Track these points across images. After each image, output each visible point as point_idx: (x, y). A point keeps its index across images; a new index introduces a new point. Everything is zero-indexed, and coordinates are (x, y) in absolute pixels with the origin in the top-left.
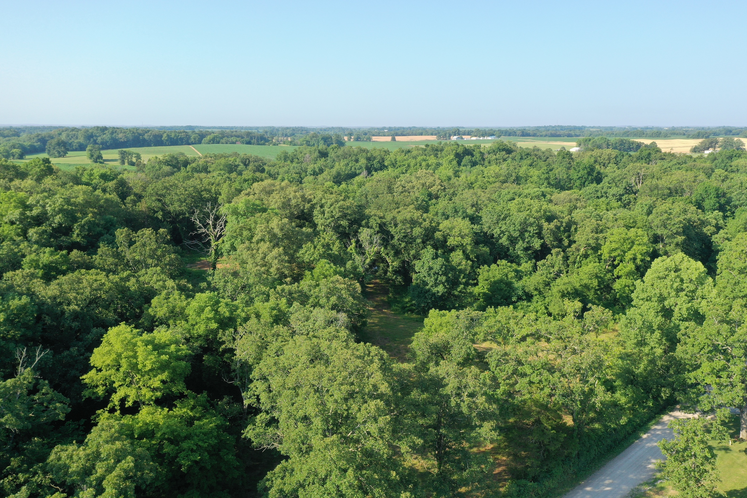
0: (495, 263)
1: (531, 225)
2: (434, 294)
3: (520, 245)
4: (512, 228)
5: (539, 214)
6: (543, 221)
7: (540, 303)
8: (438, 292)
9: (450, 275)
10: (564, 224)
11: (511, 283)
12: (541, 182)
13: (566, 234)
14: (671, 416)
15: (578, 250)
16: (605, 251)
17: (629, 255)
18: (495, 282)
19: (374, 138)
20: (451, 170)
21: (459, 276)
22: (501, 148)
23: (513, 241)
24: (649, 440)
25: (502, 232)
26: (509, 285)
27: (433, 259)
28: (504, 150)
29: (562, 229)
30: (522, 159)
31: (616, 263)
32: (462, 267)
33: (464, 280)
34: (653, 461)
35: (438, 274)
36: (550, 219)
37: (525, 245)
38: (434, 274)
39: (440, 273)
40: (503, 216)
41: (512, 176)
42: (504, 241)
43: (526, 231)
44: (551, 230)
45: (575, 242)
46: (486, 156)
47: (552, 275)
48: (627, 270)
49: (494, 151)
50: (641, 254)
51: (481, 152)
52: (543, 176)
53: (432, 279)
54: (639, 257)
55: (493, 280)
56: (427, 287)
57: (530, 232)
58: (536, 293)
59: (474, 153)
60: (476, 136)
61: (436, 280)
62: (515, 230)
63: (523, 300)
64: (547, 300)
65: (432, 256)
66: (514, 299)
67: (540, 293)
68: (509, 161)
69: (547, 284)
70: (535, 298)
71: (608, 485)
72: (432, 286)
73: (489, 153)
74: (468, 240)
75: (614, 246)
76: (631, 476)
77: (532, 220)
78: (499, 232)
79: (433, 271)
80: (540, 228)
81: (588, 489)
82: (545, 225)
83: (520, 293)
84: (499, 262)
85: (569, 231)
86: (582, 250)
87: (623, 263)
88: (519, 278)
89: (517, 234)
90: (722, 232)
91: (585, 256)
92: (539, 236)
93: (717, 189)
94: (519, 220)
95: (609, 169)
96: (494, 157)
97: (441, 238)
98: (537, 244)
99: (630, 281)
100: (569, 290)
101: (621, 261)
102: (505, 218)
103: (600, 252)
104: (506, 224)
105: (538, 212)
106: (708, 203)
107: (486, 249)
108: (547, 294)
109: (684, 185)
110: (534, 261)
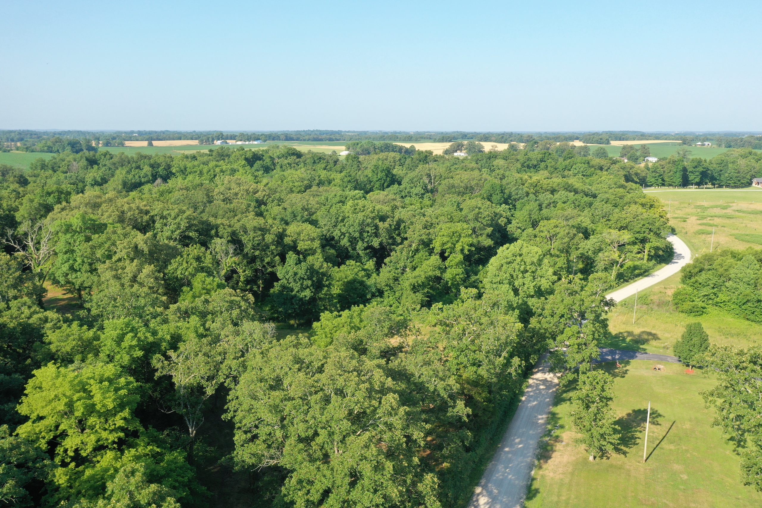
0: (345, 264)
1: (368, 225)
2: (302, 298)
3: (360, 245)
4: (351, 230)
5: (373, 215)
6: (377, 221)
7: (391, 298)
8: (306, 296)
9: (314, 279)
10: (395, 223)
11: (363, 281)
12: (345, 185)
13: (397, 232)
14: (533, 379)
15: (411, 246)
16: (437, 245)
17: (458, 247)
18: (348, 282)
19: (127, 143)
21: (323, 279)
22: (290, 152)
23: (353, 241)
24: (528, 401)
25: (343, 234)
26: (362, 283)
27: (296, 264)
28: (293, 154)
29: (393, 227)
30: (314, 162)
31: (446, 255)
32: (324, 270)
33: (327, 283)
34: (540, 417)
35: (303, 278)
36: (383, 219)
37: (365, 245)
38: (300, 280)
39: (306, 277)
40: (340, 218)
41: (315, 180)
42: (345, 242)
43: (365, 231)
44: (386, 229)
45: (406, 239)
46: (276, 160)
47: (399, 270)
48: (457, 260)
49: (283, 156)
50: (468, 245)
51: (271, 157)
52: (346, 179)
53: (298, 284)
54: (467, 247)
55: (346, 280)
56: (294, 293)
57: (368, 232)
58: (387, 288)
59: (264, 158)
60: (241, 141)
61: (302, 284)
62: (354, 231)
63: (377, 296)
64: (397, 294)
65: (295, 262)
66: (369, 296)
67: (391, 288)
68: (302, 165)
69: (396, 279)
70: (386, 294)
71: (520, 443)
72: (298, 292)
73: (279, 158)
74: (317, 244)
75: (445, 239)
76: (531, 432)
77: (369, 220)
78: (339, 234)
79: (298, 276)
80: (377, 227)
81: (507, 449)
82: (381, 225)
83: (374, 290)
84: (347, 263)
85: (398, 229)
86: (414, 245)
87: (453, 255)
88: (369, 276)
89: (357, 235)
90: (513, 222)
91: (417, 250)
92: (376, 235)
93: (501, 186)
94: (357, 221)
95: (397, 171)
96: (286, 161)
97: (292, 244)
98: (376, 243)
99: (460, 270)
100: (420, 282)
101: (451, 253)
102: (343, 221)
103: (431, 246)
104: (344, 225)
105: (372, 212)
106: (495, 198)
107: (332, 251)
108: (397, 288)
109: (473, 183)
110: (375, 259)
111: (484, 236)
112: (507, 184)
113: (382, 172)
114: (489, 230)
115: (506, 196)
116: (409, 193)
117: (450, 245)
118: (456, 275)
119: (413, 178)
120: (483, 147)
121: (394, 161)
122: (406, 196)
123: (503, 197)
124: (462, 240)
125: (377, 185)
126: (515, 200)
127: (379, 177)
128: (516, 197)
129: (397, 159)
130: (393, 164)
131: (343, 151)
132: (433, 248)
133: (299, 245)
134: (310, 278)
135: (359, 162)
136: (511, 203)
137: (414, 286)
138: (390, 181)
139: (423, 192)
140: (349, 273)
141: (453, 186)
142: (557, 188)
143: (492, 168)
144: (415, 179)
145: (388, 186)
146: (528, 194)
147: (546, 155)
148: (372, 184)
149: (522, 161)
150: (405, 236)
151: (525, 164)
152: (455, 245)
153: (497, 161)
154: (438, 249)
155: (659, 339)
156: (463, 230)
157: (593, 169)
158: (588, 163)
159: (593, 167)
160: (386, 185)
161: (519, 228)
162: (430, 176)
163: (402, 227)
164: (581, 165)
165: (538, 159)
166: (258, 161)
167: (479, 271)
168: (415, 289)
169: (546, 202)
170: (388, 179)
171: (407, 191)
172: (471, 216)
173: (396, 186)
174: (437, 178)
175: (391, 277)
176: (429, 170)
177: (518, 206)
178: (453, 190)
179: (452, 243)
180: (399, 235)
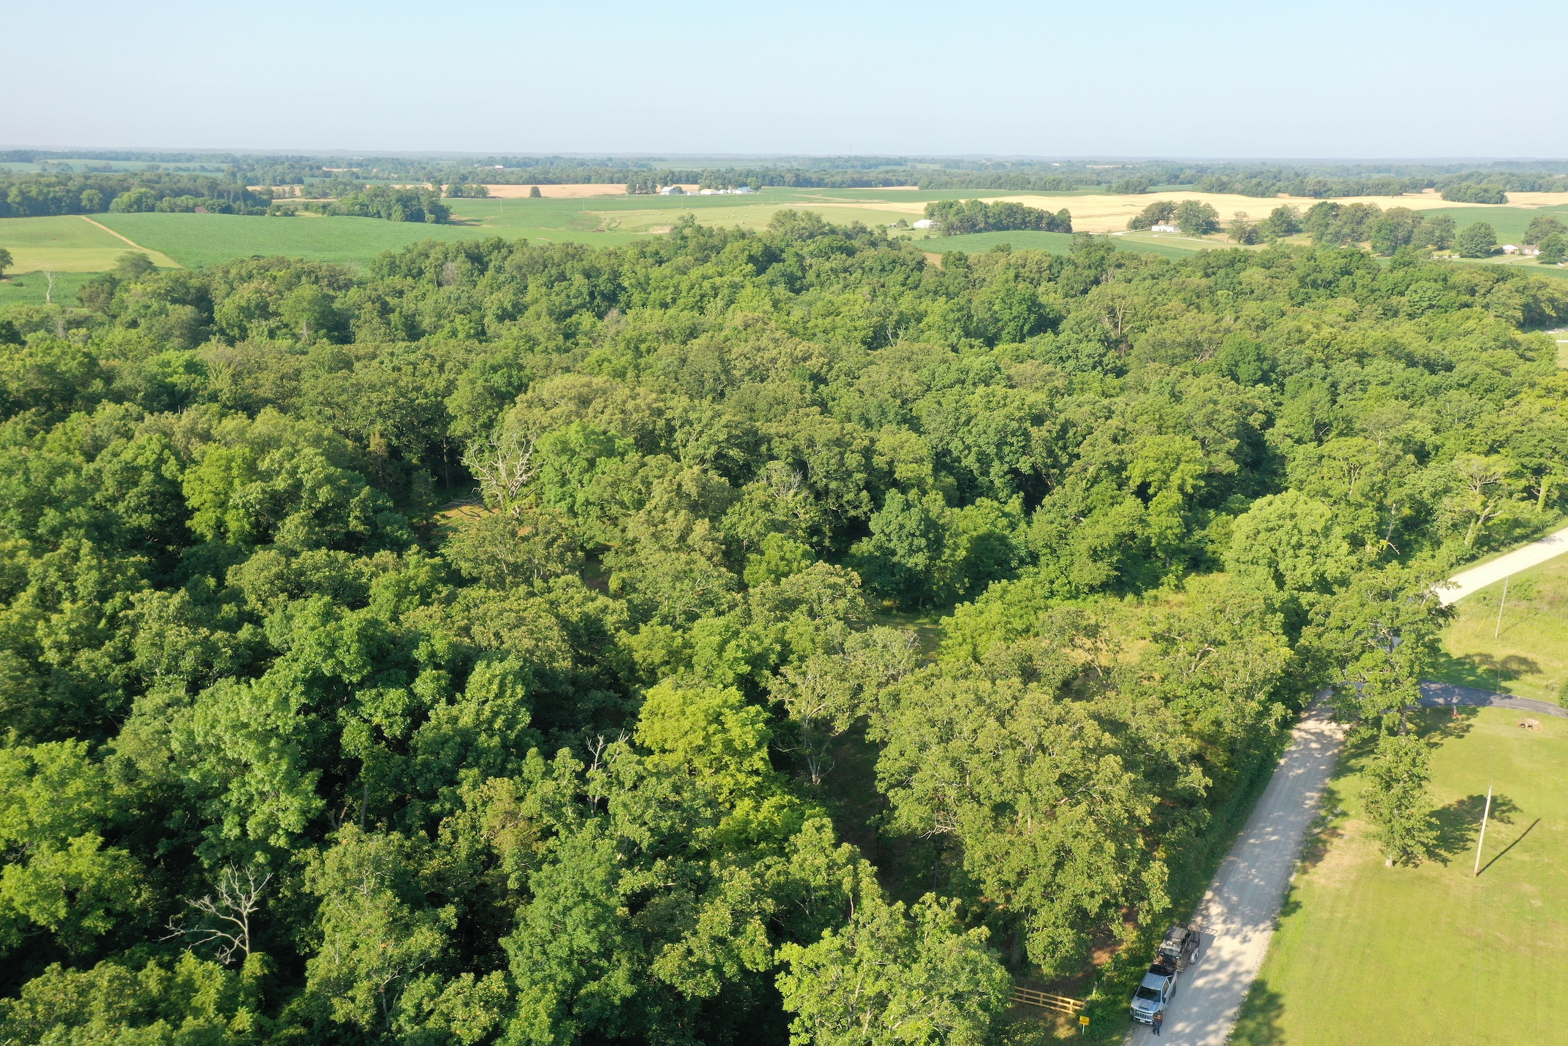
0: (973, 503)
1: (1012, 433)
2: (909, 569)
3: (996, 470)
4: (982, 441)
5: (1022, 414)
6: (1028, 424)
7: (1051, 567)
8: (916, 565)
9: (930, 536)
10: (1058, 427)
11: (1005, 537)
12: (949, 326)
13: (1060, 444)
14: (1299, 730)
15: (1085, 470)
16: (1135, 474)
17: (1175, 479)
18: (979, 538)
21: (944, 535)
23: (984, 460)
24: (1291, 768)
25: (968, 447)
26: (1003, 539)
27: (903, 510)
29: (1055, 434)
31: (1151, 491)
32: (946, 520)
33: (950, 542)
34: (1308, 794)
35: (913, 535)
36: (1038, 420)
37: (1006, 467)
38: (908, 537)
39: (917, 533)
40: (963, 419)
42: (970, 462)
43: (1006, 443)
44: (1044, 439)
45: (1078, 457)
47: (1068, 520)
48: (1170, 503)
50: (1192, 477)
52: (951, 316)
53: (905, 544)
54: (1190, 481)
55: (975, 534)
56: (896, 558)
57: (1012, 445)
58: (1045, 551)
60: (709, 187)
61: (911, 545)
62: (988, 443)
63: (1027, 563)
64: (1063, 562)
65: (900, 506)
66: (1014, 564)
67: (1053, 551)
69: (1062, 536)
70: (1043, 560)
71: (1273, 834)
72: (903, 556)
73: (812, 255)
74: (927, 468)
75: (1152, 465)
76: (1292, 818)
77: (1014, 425)
78: (960, 447)
79: (905, 531)
80: (1026, 435)
81: (1252, 841)
82: (1034, 431)
83: (1023, 553)
84: (978, 501)
85: (1064, 437)
86: (1091, 469)
87: (1164, 492)
88: (1013, 526)
89: (992, 450)
90: (1279, 423)
91: (1095, 480)
92: (1025, 450)
93: (1258, 347)
94: (993, 426)
95: (1051, 297)
97: (886, 468)
98: (1024, 465)
99: (1175, 521)
100: (1106, 545)
101: (1160, 489)
102: (967, 423)
103: (1124, 474)
104: (970, 432)
105: (1019, 409)
106: (1245, 371)
107: (951, 480)
108: (1064, 552)
109: (1202, 337)
110: (1022, 494)
111: (1221, 455)
112: (1271, 340)
113: (1020, 303)
114: (1233, 443)
115: (1266, 366)
116: (1075, 351)
117: (1159, 474)
118: (1167, 528)
119: (1082, 321)
120: (1215, 214)
121: (1040, 271)
122: (1069, 357)
123: (1261, 368)
124: (1181, 467)
125: (1011, 327)
126: (1284, 374)
127: (1014, 313)
128: (1287, 367)
129: (1045, 265)
130: (1037, 276)
131: (917, 218)
132: (1128, 478)
133: (898, 470)
134: (924, 535)
135: (968, 267)
136: (1276, 380)
137: (1095, 551)
138: (1036, 320)
139: (1102, 350)
140: (980, 521)
141: (1162, 344)
142: (1370, 351)
143: (1238, 288)
144: (1087, 323)
145: (1032, 332)
146: (1310, 363)
147: (1356, 258)
148: (1000, 324)
149: (1300, 272)
150: (1076, 450)
151: (1308, 280)
152: (1168, 476)
153: (1249, 272)
154: (1135, 483)
155: (1540, 672)
156: (1186, 449)
157: (1453, 294)
158: (1445, 280)
159: (1454, 287)
160: (1026, 328)
161: (1289, 436)
162: (1113, 310)
163: (1070, 434)
164: (1427, 285)
165: (1337, 269)
166: (775, 264)
167: (1209, 521)
168: (1095, 555)
169: (1348, 380)
170: (1033, 317)
171: (1070, 348)
172: (1199, 417)
173: (1049, 336)
174: (1128, 316)
175: (1054, 533)
176: (1113, 300)
177: (1289, 388)
178: (1162, 352)
179: (1163, 473)
180: (1064, 448)
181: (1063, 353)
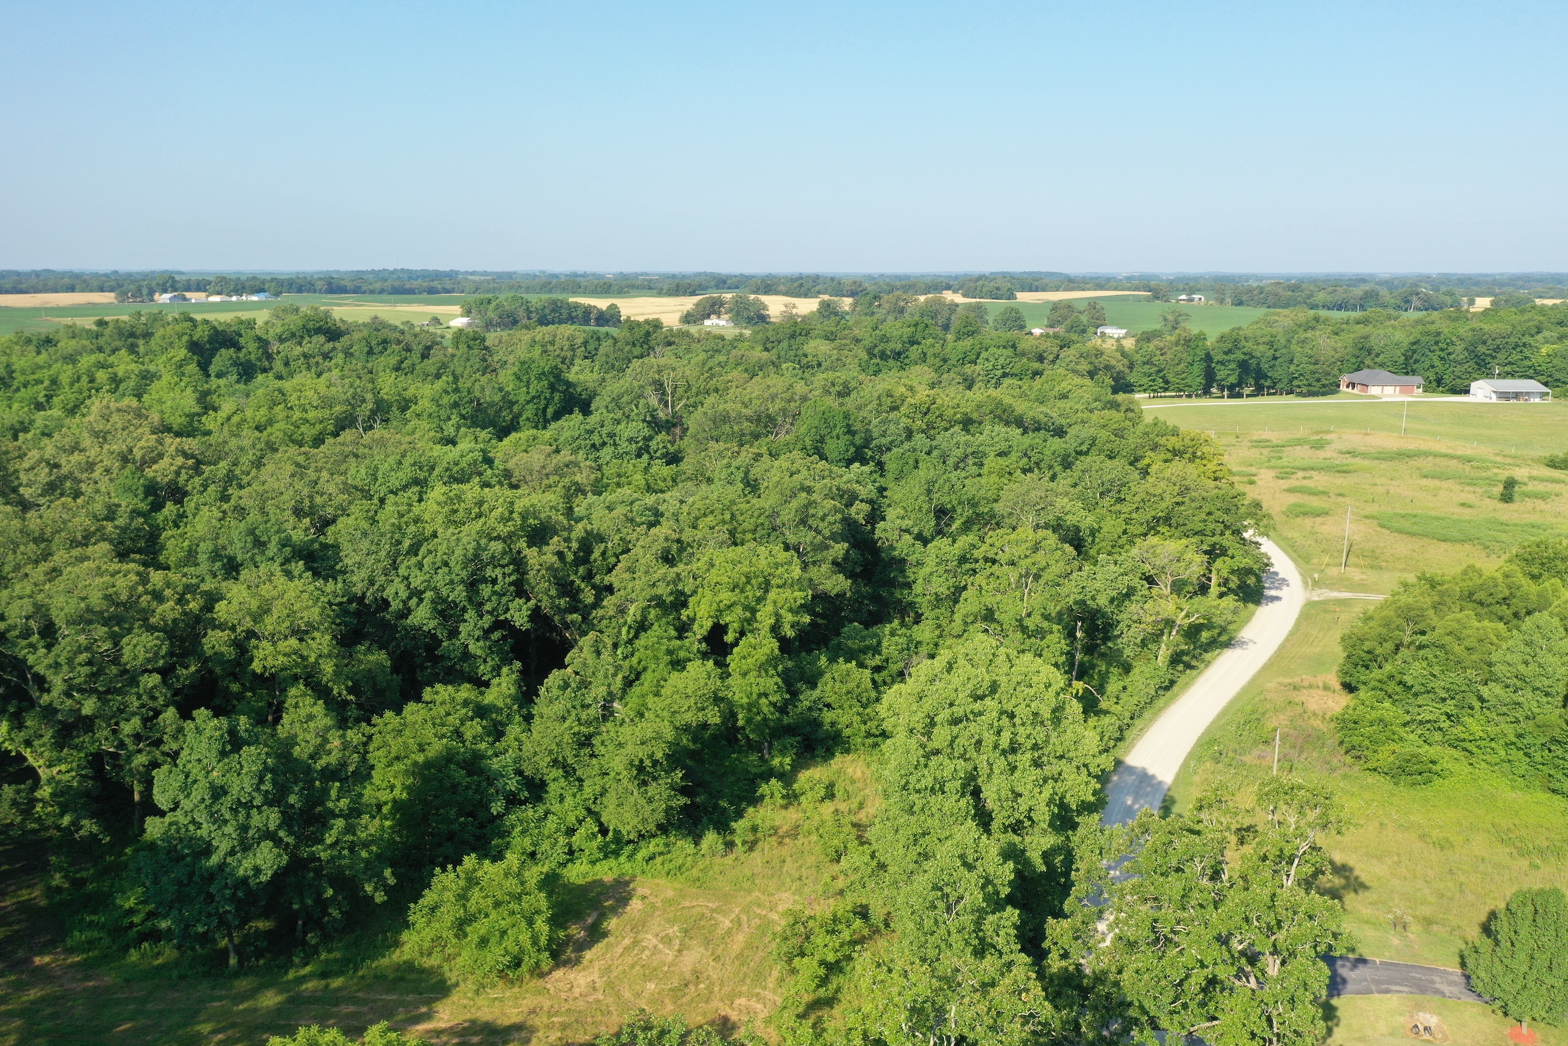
0: (418, 699)
1: (494, 562)
2: (245, 880)
3: (470, 627)
4: (441, 579)
5: (510, 527)
6: (522, 544)
8: (257, 870)
9: (292, 799)
10: (575, 545)
11: (478, 756)
12: (443, 414)
15: (624, 611)
17: (765, 618)
18: (428, 764)
20: (189, 390)
21: (325, 792)
22: (311, 325)
23: (447, 613)
25: (418, 594)
26: (474, 763)
27: (223, 754)
28: (318, 331)
29: (570, 557)
30: (370, 352)
31: (729, 638)
32: (333, 759)
33: (344, 803)
35: (248, 806)
36: (539, 535)
37: (487, 621)
38: (234, 811)
39: (257, 801)
40: (407, 543)
41: (364, 401)
42: (422, 616)
43: (484, 580)
44: (550, 568)
45: (610, 589)
46: (274, 347)
47: (592, 712)
48: (761, 654)
49: (293, 335)
50: (790, 610)
51: (259, 339)
52: (446, 400)
53: (229, 829)
54: (788, 618)
55: (420, 758)
56: (215, 860)
57: (494, 581)
58: (554, 773)
59: (242, 341)
60: (219, 293)
61: (244, 828)
62: (452, 582)
63: (522, 803)
64: (588, 791)
65: (217, 746)
66: (496, 808)
67: (568, 771)
68: (339, 358)
69: (585, 742)
70: (553, 789)
72: (232, 853)
73: (281, 340)
74: (322, 643)
75: (726, 597)
77: (497, 547)
78: (404, 594)
79: (227, 801)
80: (519, 563)
82: (532, 555)
83: (512, 784)
84: (427, 694)
85: (586, 561)
86: (632, 609)
87: (749, 638)
88: (497, 732)
89: (459, 594)
90: (891, 514)
91: (642, 626)
92: (521, 590)
93: (846, 416)
94: (459, 552)
95: (581, 374)
96: (298, 350)
97: (229, 652)
98: (519, 615)
99: (771, 682)
100: (659, 755)
101: (742, 634)
102: (414, 550)
103: (685, 614)
104: (420, 566)
105: (504, 520)
106: (832, 447)
107: (379, 658)
108: (589, 771)
109: (774, 408)
110: (518, 665)
111: (825, 568)
112: (859, 408)
113: (539, 379)
114: (839, 549)
115: (858, 440)
116: (611, 435)
117: (739, 610)
118: (760, 695)
119: (620, 396)
120: (765, 308)
121: (572, 348)
122: (604, 444)
123: (853, 444)
124: (772, 595)
125: (529, 412)
126: (880, 449)
127: (533, 393)
128: (884, 441)
129: (579, 341)
130: (569, 354)
131: (455, 316)
132: (692, 620)
133: (259, 654)
134: (276, 799)
135: (486, 348)
136: (872, 458)
137: (641, 768)
138: (561, 401)
139: (647, 432)
140: (429, 733)
141: (725, 418)
142: (975, 416)
143: (804, 361)
144: (625, 399)
145: (557, 416)
146: (909, 434)
147: (920, 327)
148: (516, 409)
149: (867, 342)
150: (608, 579)
151: (876, 351)
152: (754, 611)
153: (813, 344)
154: (703, 626)
155: (1364, 887)
156: (777, 566)
157: (1025, 360)
158: (1014, 347)
159: (1023, 354)
160: (550, 411)
161: (907, 531)
162: (662, 385)
163: (596, 554)
164: (999, 352)
165: (905, 339)
166: (223, 351)
167: (821, 674)
168: (642, 773)
169: (959, 453)
170: (557, 397)
171: (604, 431)
172: (788, 514)
173: (577, 417)
174: (680, 391)
175: (567, 738)
176: (659, 372)
177: (891, 466)
178: (726, 428)
179: (746, 608)
180: (589, 577)
181: (596, 439)
